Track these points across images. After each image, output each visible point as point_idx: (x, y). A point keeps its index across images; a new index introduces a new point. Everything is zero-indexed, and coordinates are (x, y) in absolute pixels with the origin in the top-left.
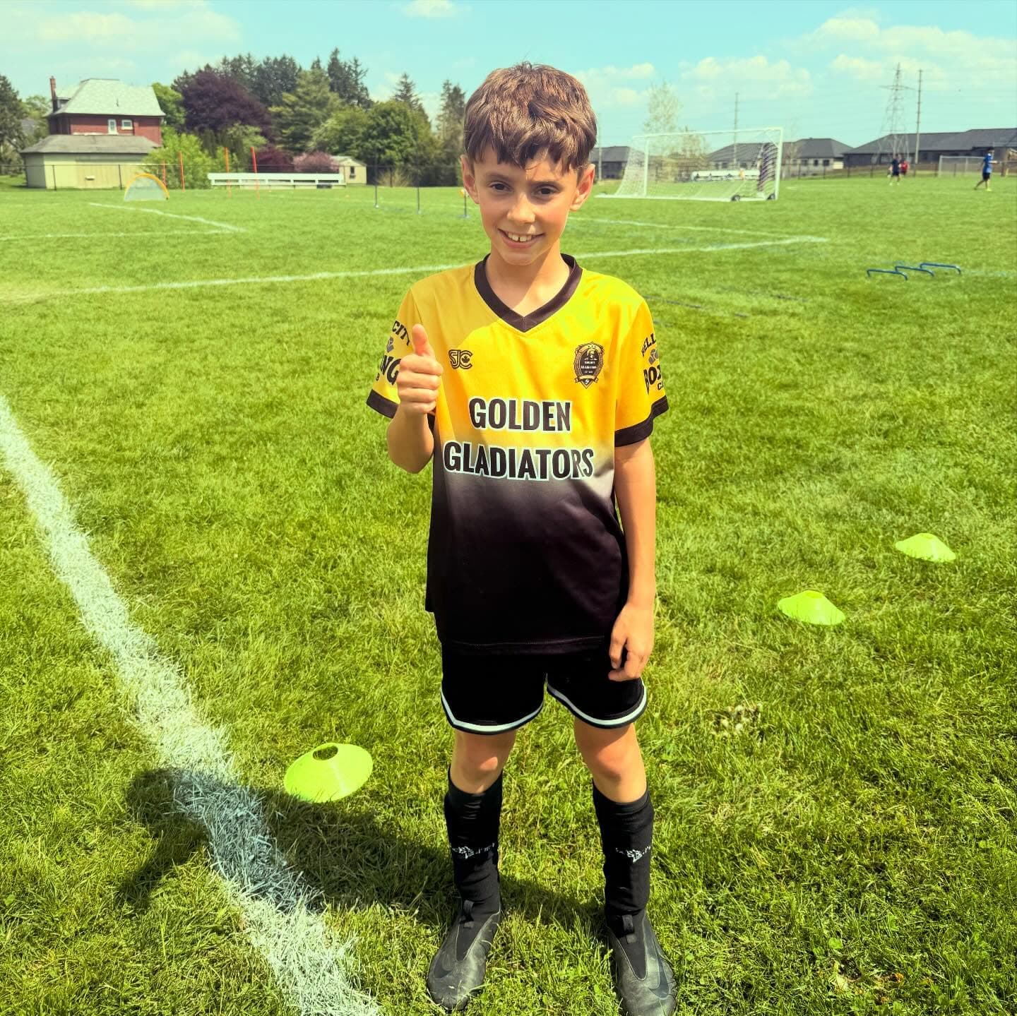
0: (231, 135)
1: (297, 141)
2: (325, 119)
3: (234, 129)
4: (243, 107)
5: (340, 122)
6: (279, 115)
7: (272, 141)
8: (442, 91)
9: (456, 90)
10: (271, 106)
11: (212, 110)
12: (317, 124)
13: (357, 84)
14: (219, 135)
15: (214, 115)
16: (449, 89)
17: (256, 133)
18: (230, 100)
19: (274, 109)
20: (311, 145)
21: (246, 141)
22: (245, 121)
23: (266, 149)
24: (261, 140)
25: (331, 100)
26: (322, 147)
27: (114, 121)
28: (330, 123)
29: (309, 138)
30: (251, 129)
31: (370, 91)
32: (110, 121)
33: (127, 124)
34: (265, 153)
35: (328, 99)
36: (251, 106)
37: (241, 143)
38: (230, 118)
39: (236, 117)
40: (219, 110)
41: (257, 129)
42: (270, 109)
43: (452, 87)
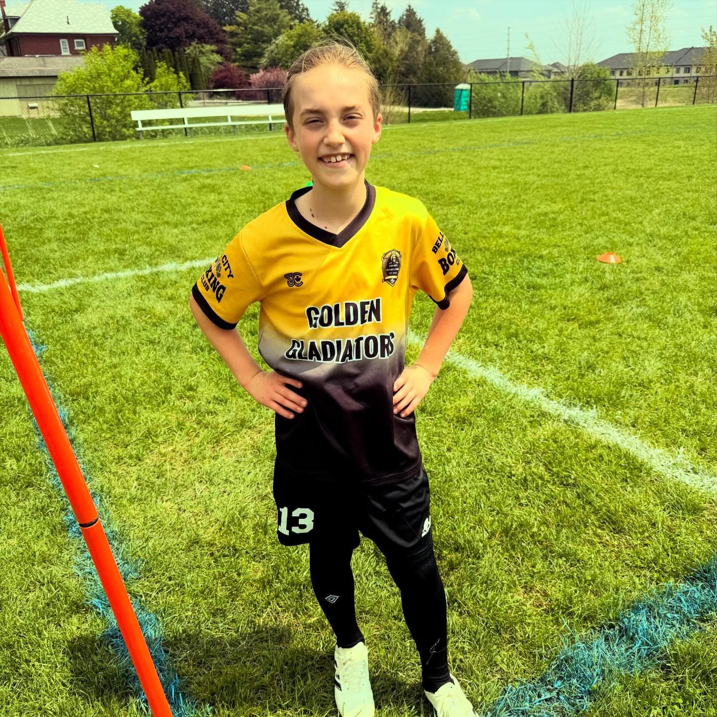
0: (189, 54)
1: (250, 60)
2: (276, 35)
3: (192, 48)
4: (198, 25)
5: (290, 37)
6: (233, 34)
7: (227, 58)
8: (371, 10)
9: (383, 9)
10: (225, 25)
11: (170, 30)
12: (269, 41)
13: (298, 5)
14: (176, 53)
15: (172, 35)
16: (377, 8)
17: (213, 51)
18: (186, 19)
19: (227, 28)
20: (264, 61)
21: (203, 60)
22: (202, 40)
23: (222, 67)
24: (217, 58)
25: (281, 17)
26: (274, 63)
27: (66, 41)
28: (281, 39)
29: (261, 55)
30: (208, 47)
31: (310, 12)
32: (61, 41)
33: (80, 44)
34: (221, 71)
35: (278, 15)
36: (206, 25)
37: (198, 60)
38: (187, 37)
39: (191, 37)
40: (176, 30)
41: (213, 47)
42: (224, 28)
43: (379, 6)
